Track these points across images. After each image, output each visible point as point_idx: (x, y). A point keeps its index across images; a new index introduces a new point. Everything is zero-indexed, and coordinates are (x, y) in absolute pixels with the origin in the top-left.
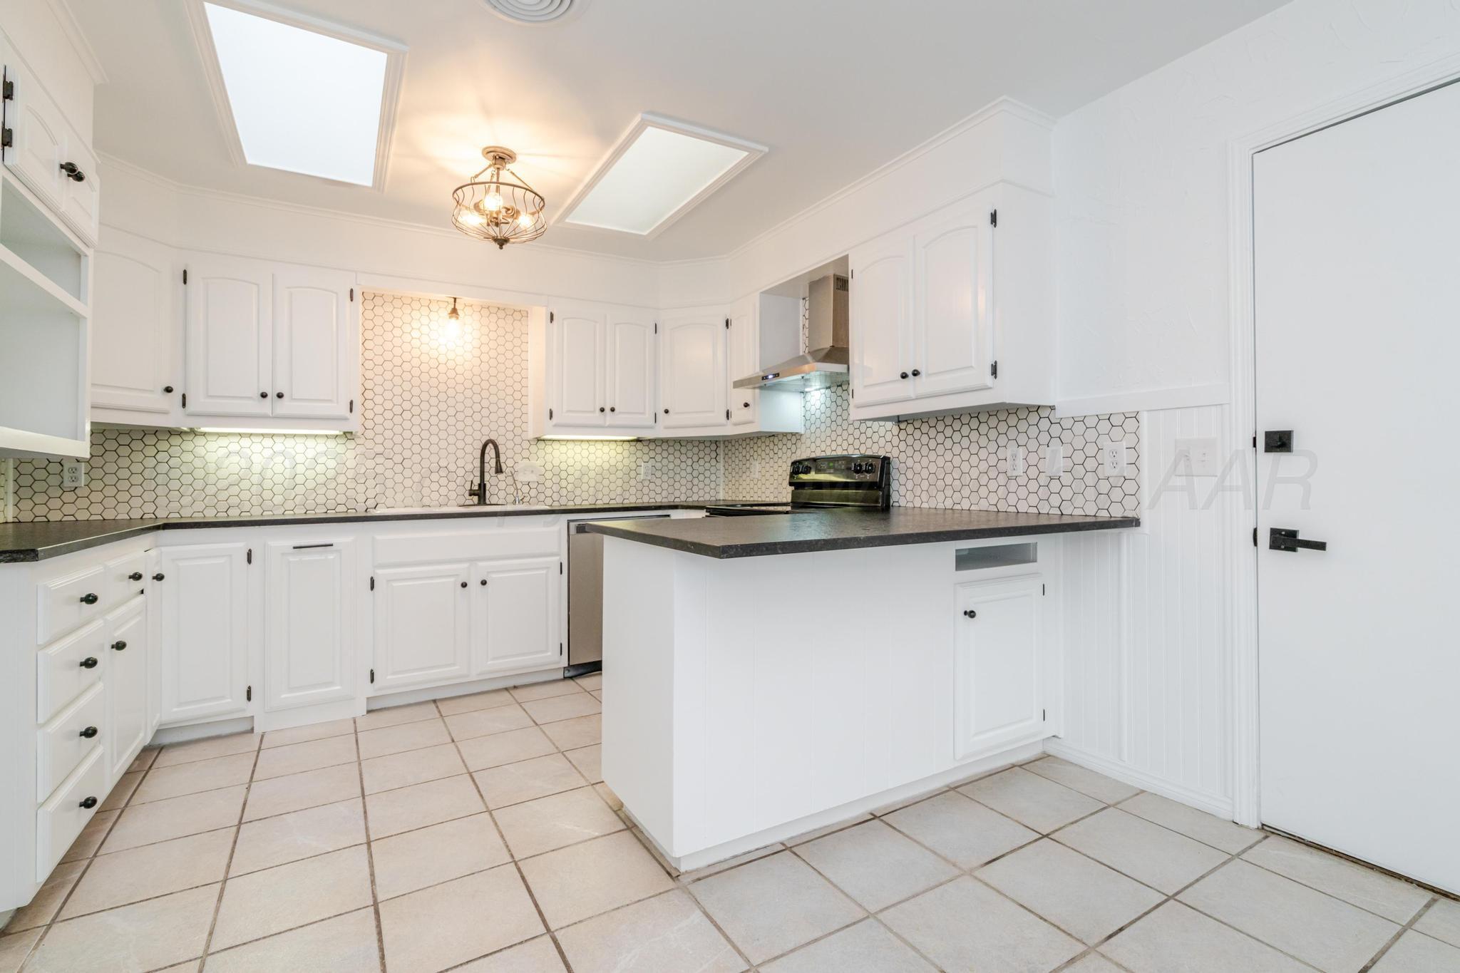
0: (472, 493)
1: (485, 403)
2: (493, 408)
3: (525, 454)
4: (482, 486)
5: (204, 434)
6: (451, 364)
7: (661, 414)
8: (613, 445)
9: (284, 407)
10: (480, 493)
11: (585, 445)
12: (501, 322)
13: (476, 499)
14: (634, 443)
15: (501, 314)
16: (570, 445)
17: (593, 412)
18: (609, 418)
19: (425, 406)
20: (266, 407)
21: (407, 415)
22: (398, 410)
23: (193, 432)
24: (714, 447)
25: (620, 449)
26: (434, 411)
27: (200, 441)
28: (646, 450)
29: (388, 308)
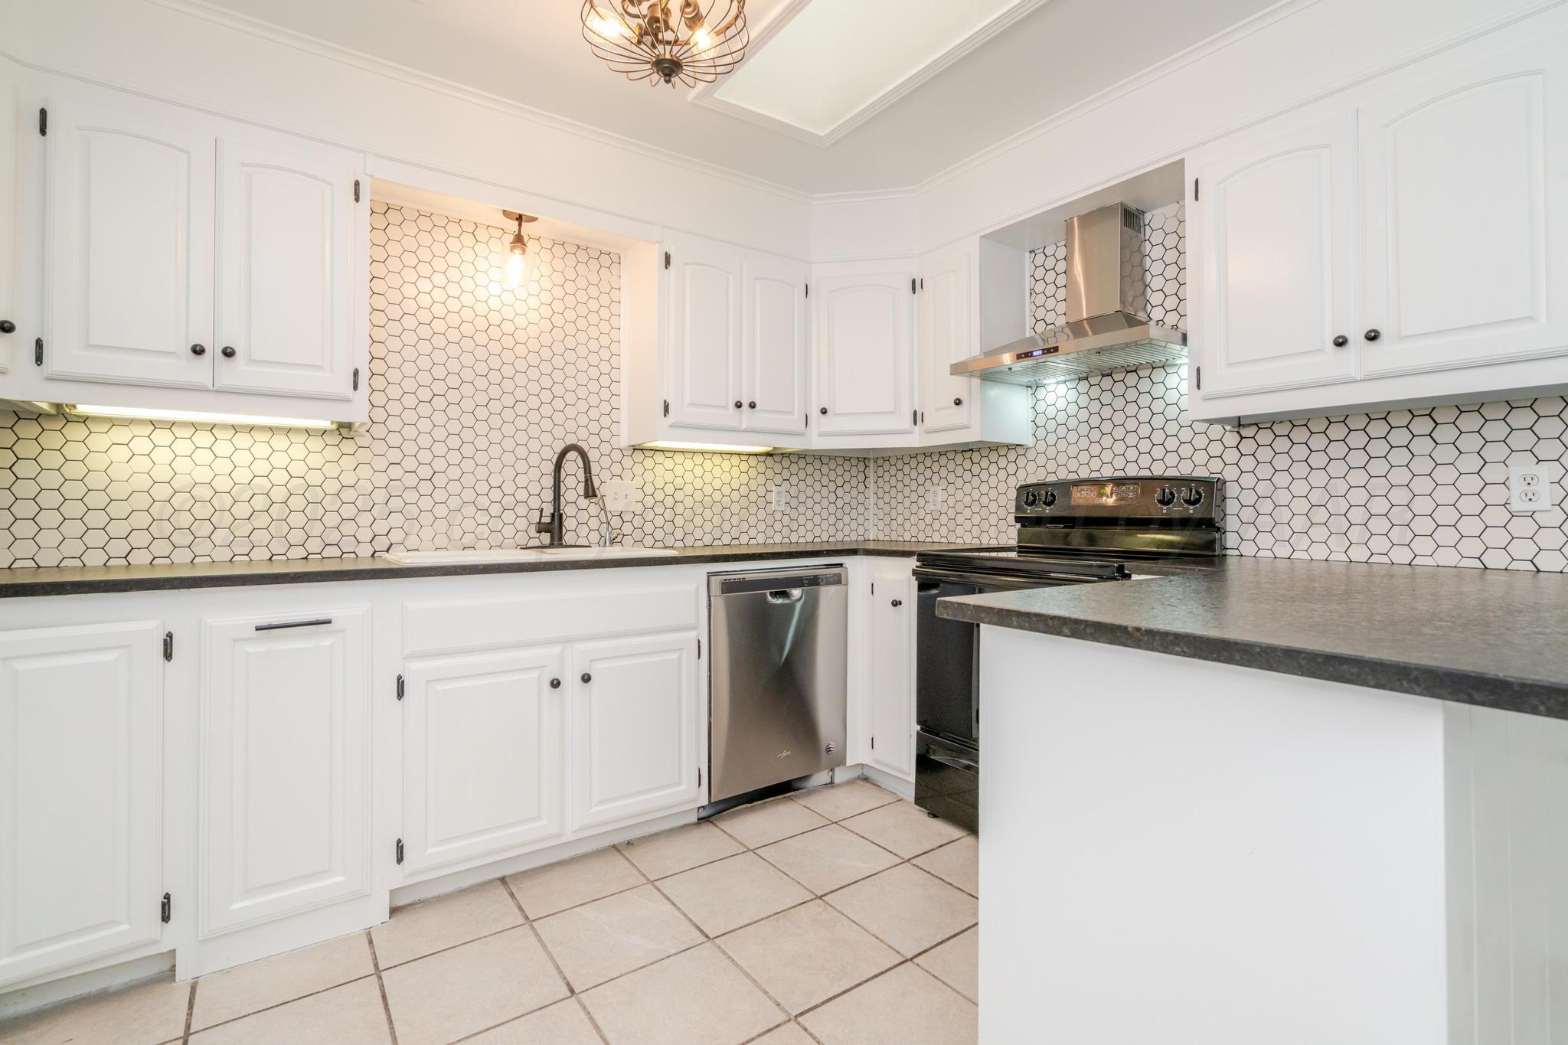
0: (542, 528)
1: (558, 390)
2: (570, 398)
3: (616, 469)
4: (557, 517)
5: (85, 420)
6: (508, 327)
7: (815, 414)
8: (735, 460)
9: (232, 374)
10: (553, 528)
11: (698, 459)
12: (581, 268)
13: (546, 538)
14: (762, 458)
15: (582, 256)
16: (679, 458)
17: (726, 407)
18: (746, 416)
19: (467, 390)
20: (199, 371)
21: (440, 403)
22: (425, 394)
23: (61, 414)
24: (861, 466)
25: (744, 466)
26: (482, 398)
27: (76, 432)
28: (778, 468)
29: (410, 228)
